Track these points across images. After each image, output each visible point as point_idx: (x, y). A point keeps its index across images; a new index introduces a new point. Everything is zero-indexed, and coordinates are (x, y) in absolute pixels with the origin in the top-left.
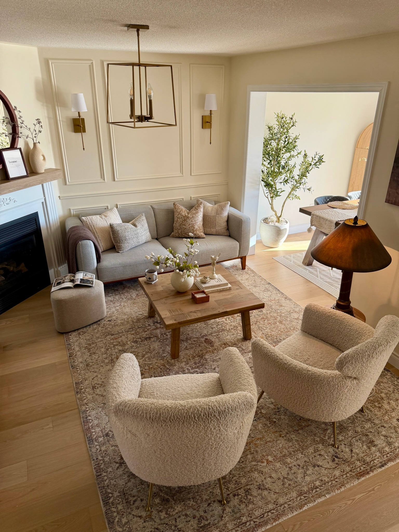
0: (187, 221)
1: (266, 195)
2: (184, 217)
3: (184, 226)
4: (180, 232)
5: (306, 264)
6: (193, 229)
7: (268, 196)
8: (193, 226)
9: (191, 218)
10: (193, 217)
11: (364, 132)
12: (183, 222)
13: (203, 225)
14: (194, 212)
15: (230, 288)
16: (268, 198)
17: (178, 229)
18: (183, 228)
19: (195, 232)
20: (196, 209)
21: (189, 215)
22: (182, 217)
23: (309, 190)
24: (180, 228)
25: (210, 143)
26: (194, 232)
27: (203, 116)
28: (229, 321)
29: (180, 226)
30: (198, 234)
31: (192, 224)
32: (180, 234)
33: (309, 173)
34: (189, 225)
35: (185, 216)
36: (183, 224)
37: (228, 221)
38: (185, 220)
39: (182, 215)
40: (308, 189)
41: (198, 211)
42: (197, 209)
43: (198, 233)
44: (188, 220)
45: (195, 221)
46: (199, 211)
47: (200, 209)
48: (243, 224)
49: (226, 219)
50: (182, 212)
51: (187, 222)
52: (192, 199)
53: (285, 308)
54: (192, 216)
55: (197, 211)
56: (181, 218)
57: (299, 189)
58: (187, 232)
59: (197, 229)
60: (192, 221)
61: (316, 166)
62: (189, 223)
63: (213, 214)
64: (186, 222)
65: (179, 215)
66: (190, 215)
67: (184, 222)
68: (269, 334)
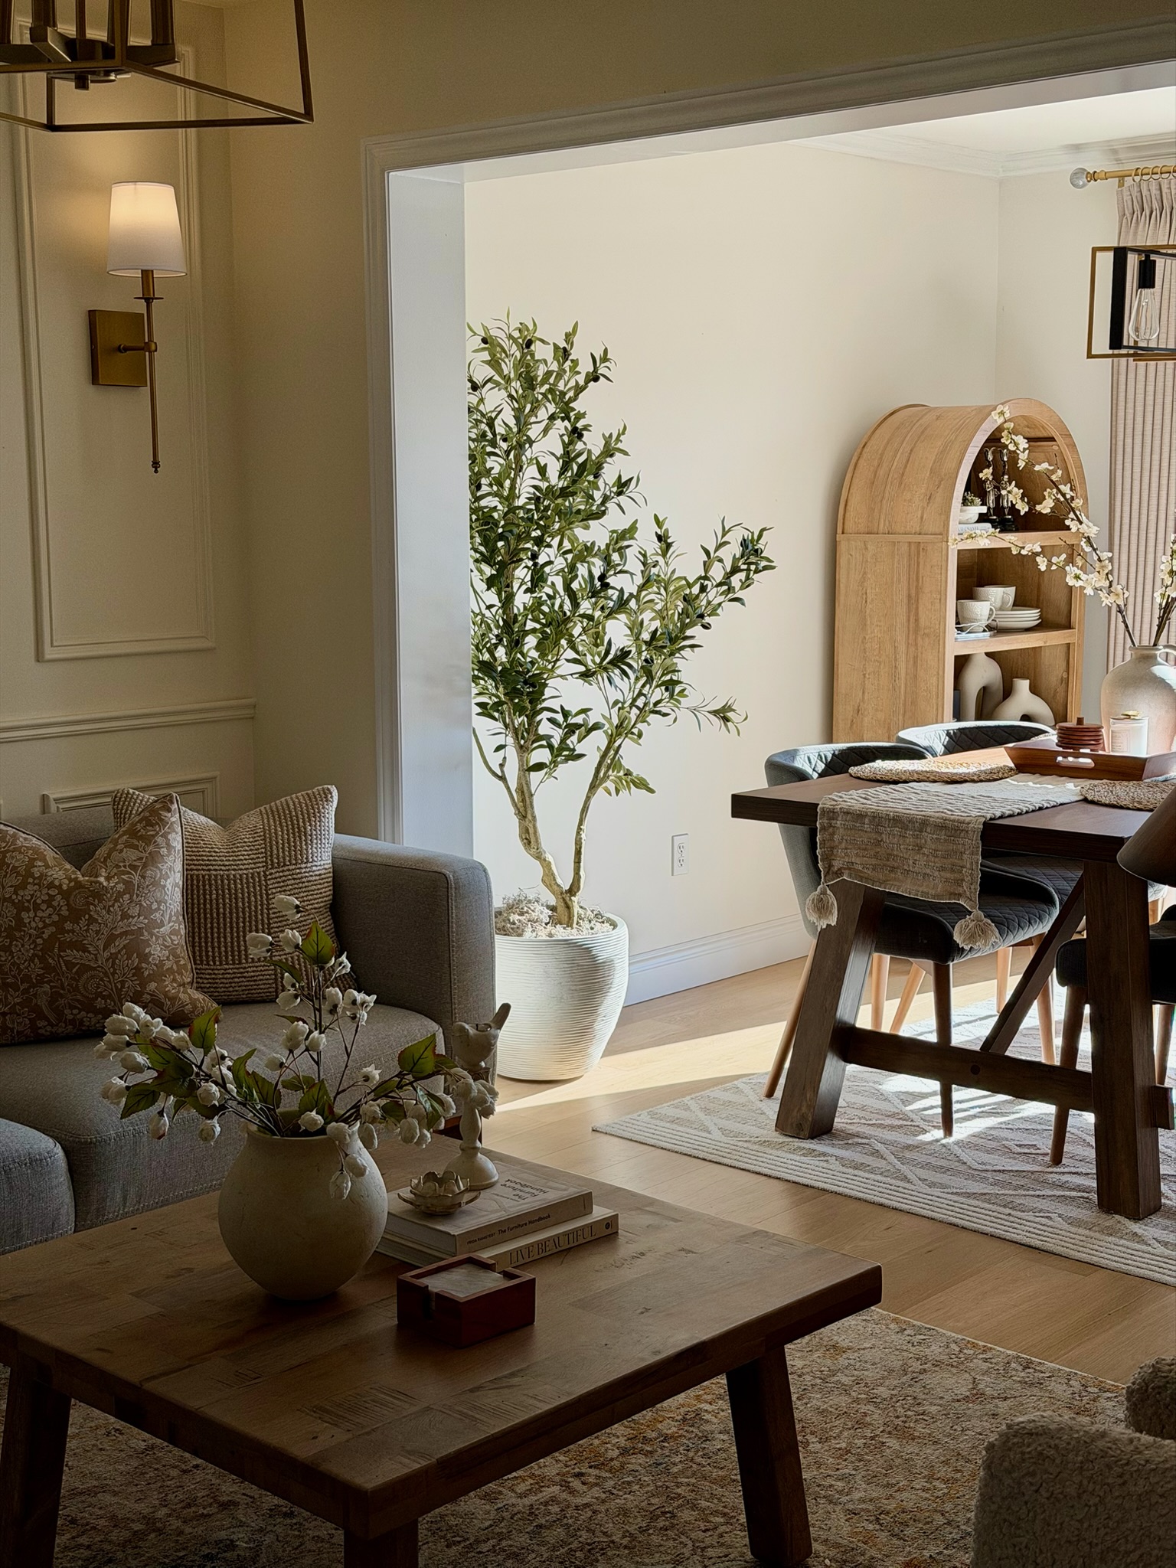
0: (92, 920)
1: (495, 760)
2: (66, 894)
3: (72, 955)
4: (42, 1002)
5: (800, 1127)
6: (138, 970)
7: (502, 766)
8: (136, 947)
9: (120, 895)
10: (128, 884)
11: (865, 455)
12: (63, 931)
13: (192, 935)
14: (131, 855)
15: (608, 1226)
16: (503, 778)
17: (27, 978)
18: (70, 965)
19: (153, 986)
20: (142, 838)
21: (102, 879)
22: (52, 898)
23: (723, 714)
24: (48, 968)
25: (156, 464)
26: (143, 985)
27: (92, 315)
28: (596, 1492)
29: (42, 959)
30: (173, 999)
31: (126, 933)
32: (41, 1016)
33: (706, 627)
34: (111, 939)
35: (70, 890)
36: (68, 937)
37: (337, 908)
38: (75, 915)
39: (51, 885)
40: (715, 713)
41: (158, 846)
42: (148, 840)
43: (171, 988)
44: (97, 910)
45: (146, 912)
46: (164, 851)
47: (165, 836)
48: (453, 904)
49: (327, 892)
50: (47, 866)
51: (94, 927)
52: (53, 807)
53: (868, 1355)
54: (125, 882)
55: (151, 848)
56: (49, 902)
57: (665, 715)
58: (100, 995)
59: (161, 964)
60: (125, 916)
61: (730, 596)
62: (105, 931)
63: (247, 864)
64: (83, 922)
65: (23, 886)
66: (108, 879)
67: (68, 926)
68: (891, 1506)
